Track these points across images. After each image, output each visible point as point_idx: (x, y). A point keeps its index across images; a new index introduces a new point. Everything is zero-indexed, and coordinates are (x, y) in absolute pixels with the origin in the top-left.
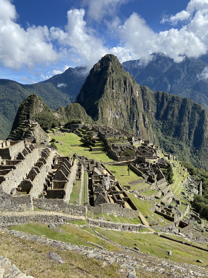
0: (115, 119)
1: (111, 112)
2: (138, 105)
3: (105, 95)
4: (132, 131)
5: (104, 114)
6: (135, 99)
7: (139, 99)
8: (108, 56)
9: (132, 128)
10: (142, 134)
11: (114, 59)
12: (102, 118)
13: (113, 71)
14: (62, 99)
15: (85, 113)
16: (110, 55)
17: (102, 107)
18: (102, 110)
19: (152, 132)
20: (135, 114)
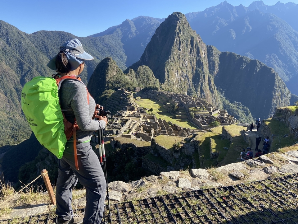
0: (180, 81)
1: (176, 74)
2: (204, 67)
3: (172, 57)
4: (197, 94)
5: (170, 76)
6: (202, 60)
7: (204, 59)
8: (175, 14)
9: (197, 91)
10: (207, 97)
11: (182, 18)
12: (168, 81)
13: (180, 31)
14: (118, 55)
15: (153, 76)
16: (178, 13)
17: (169, 69)
18: (168, 72)
19: (217, 95)
20: (201, 76)
